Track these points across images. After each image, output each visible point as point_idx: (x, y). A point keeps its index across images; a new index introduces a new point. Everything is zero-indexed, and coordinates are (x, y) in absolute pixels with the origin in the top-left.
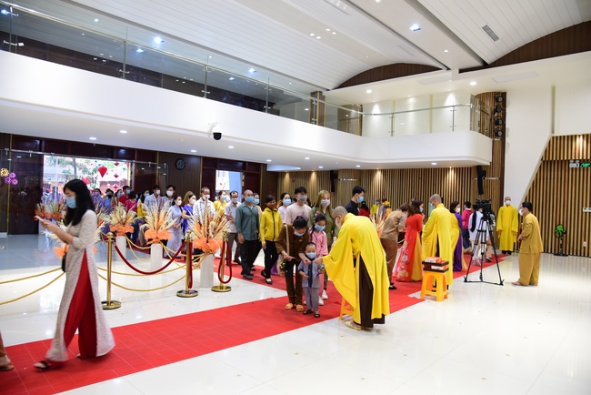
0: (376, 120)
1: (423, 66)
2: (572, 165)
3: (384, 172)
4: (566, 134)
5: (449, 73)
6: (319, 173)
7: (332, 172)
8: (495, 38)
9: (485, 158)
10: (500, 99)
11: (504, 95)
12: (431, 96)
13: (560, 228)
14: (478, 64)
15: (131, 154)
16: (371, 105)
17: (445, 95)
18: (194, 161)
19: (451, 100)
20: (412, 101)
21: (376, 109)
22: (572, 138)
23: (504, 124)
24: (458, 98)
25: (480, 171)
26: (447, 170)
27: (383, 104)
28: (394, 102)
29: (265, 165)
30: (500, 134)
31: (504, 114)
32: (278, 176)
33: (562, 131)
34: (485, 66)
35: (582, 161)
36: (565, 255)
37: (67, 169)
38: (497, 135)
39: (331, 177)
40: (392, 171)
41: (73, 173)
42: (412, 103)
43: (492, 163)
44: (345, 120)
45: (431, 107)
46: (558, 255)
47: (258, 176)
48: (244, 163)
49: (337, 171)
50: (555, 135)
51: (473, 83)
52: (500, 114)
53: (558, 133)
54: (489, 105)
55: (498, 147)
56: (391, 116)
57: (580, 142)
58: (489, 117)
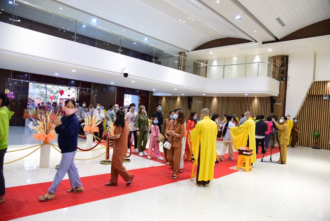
0: (214, 69)
1: (242, 39)
2: (325, 98)
3: (218, 98)
4: (322, 80)
5: (257, 44)
6: (182, 98)
7: (189, 97)
8: (283, 25)
9: (275, 92)
10: (285, 59)
11: (287, 57)
12: (246, 57)
13: (316, 133)
14: (273, 39)
15: (77, 84)
16: (212, 60)
17: (254, 56)
18: (112, 88)
19: (257, 59)
20: (235, 59)
21: (215, 63)
22: (325, 83)
23: (287, 74)
24: (261, 58)
25: (272, 99)
26: (253, 98)
27: (219, 60)
28: (225, 59)
29: (152, 92)
30: (284, 79)
31: (287, 68)
32: (159, 98)
33: (319, 78)
34: (277, 40)
36: (319, 149)
37: (41, 90)
38: (282, 79)
39: (189, 100)
40: (223, 98)
41: (45, 93)
43: (279, 95)
44: (197, 69)
45: (246, 63)
46: (315, 148)
47: (148, 98)
48: (140, 90)
49: (192, 97)
51: (270, 50)
52: (285, 68)
53: (317, 80)
54: (279, 63)
55: (283, 86)
56: (223, 67)
57: (329, 85)
58: (278, 69)
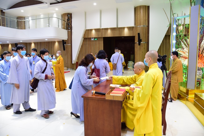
0: (30, 22)
2: (92, 40)
3: (35, 43)
5: (47, 4)
9: (65, 38)
10: (69, 16)
11: (71, 14)
12: (49, 14)
16: (28, 18)
17: (53, 14)
19: (55, 15)
21: (30, 18)
22: (91, 30)
23: (71, 25)
24: (57, 15)
25: (63, 42)
26: (55, 42)
27: (32, 16)
31: (71, 21)
33: (89, 28)
35: (95, 38)
38: (69, 29)
40: (37, 43)
42: (42, 16)
43: (68, 39)
45: (49, 18)
49: (17, 44)
50: (87, 29)
54: (66, 18)
55: (70, 33)
57: (94, 32)
58: (66, 22)
